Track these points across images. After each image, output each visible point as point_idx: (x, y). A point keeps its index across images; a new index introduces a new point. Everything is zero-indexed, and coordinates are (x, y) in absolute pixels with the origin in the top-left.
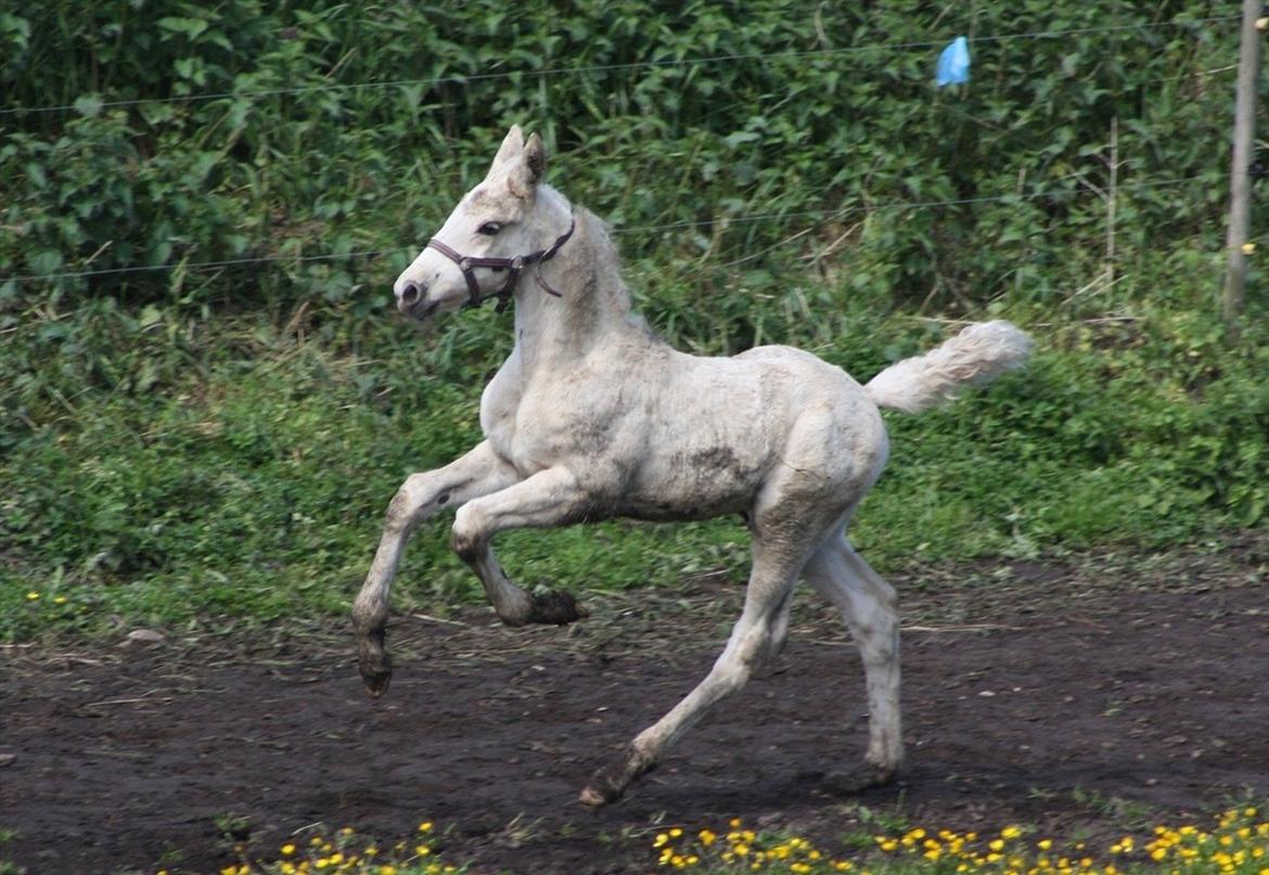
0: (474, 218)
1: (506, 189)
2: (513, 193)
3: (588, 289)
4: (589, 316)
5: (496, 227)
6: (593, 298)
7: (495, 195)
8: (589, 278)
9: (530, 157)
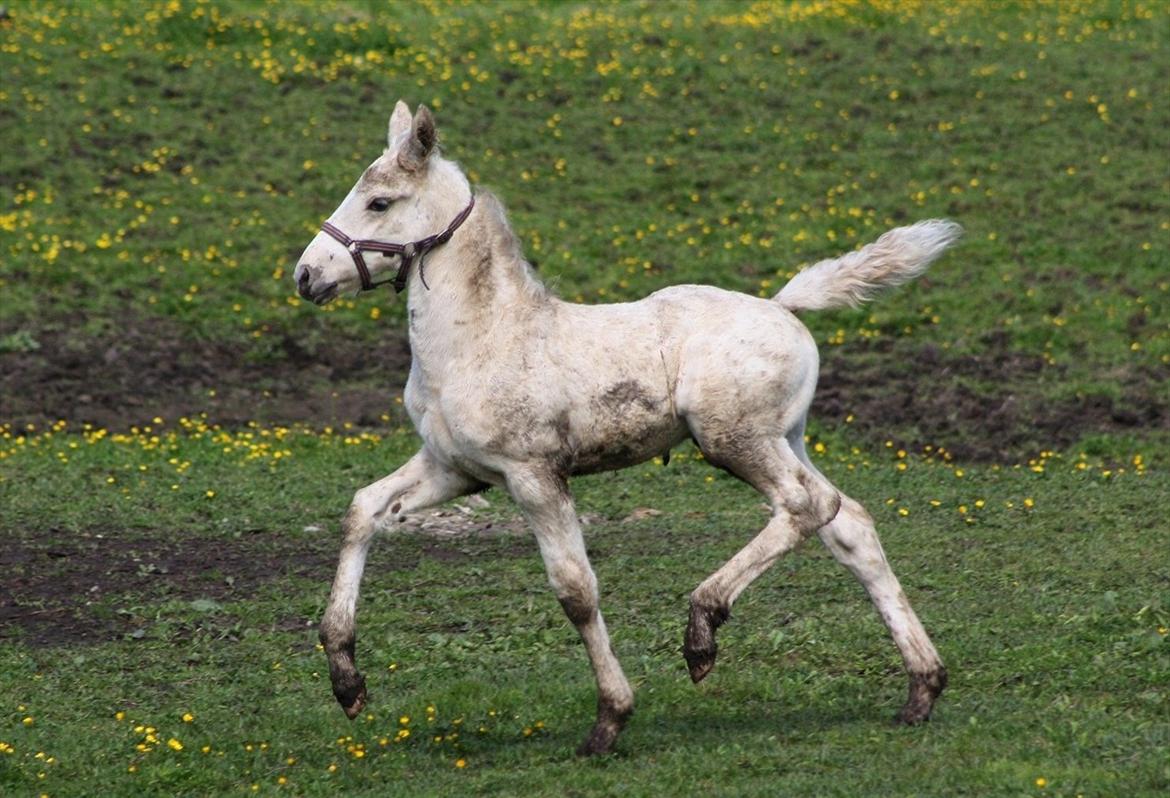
0: (363, 196)
1: (395, 163)
2: (402, 167)
3: (484, 265)
4: (484, 292)
5: (385, 202)
6: (488, 273)
7: (383, 171)
8: (485, 254)
9: (420, 129)
